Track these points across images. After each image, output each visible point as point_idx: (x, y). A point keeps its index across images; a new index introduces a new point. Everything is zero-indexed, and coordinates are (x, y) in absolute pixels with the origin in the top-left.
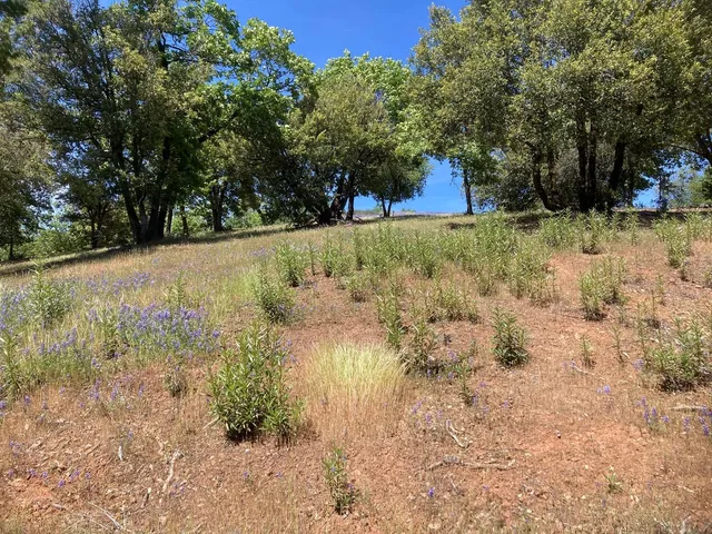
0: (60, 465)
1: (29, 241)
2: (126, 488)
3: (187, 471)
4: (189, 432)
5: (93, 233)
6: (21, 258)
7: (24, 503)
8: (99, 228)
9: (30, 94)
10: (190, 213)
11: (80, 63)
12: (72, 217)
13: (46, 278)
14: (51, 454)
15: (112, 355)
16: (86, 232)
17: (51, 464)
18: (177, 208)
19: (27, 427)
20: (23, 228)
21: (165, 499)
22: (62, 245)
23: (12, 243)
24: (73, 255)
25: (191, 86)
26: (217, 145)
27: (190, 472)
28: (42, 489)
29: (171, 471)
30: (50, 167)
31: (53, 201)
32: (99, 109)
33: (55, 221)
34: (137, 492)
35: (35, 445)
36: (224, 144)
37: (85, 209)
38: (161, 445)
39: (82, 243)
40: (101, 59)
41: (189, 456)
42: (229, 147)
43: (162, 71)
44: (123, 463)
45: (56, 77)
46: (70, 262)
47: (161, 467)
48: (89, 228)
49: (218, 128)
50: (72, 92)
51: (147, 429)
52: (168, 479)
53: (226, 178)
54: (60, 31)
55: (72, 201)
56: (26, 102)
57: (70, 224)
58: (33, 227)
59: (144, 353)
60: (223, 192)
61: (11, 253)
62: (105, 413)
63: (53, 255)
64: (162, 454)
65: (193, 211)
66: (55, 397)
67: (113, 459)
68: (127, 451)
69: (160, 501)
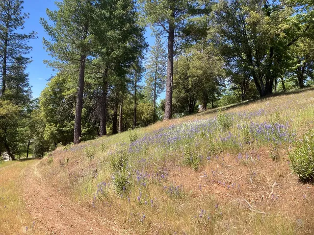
0: (229, 181)
1: (219, 100)
2: (254, 194)
3: (280, 191)
4: (281, 176)
5: (242, 94)
6: (216, 107)
7: (218, 192)
8: (245, 92)
9: (215, 42)
10: (287, 80)
11: (232, 24)
12: (234, 89)
13: (222, 113)
14: (226, 177)
15: (247, 142)
16: (239, 94)
17: (226, 180)
18: (279, 79)
19: (218, 167)
20: (216, 95)
21: (269, 201)
22: (231, 101)
23: (212, 101)
24: (235, 104)
25: (282, 21)
26: (297, 46)
27: (281, 192)
28: (223, 188)
29: (273, 191)
30: (224, 69)
31: (226, 83)
32: (241, 42)
33: (227, 91)
34: (258, 196)
35: (220, 173)
36: (302, 45)
37: (239, 85)
38: (268, 179)
39: (238, 99)
40: (240, 21)
41: (280, 185)
42: (305, 45)
43: (267, 18)
44: (252, 184)
45: (224, 33)
46: (232, 107)
47: (268, 188)
48: (240, 92)
49: (298, 37)
50: (230, 37)
51: (263, 173)
52: (271, 194)
53: (305, 61)
54: (224, 14)
55: (233, 82)
56: (214, 45)
57: (233, 91)
58: (219, 94)
59: (260, 142)
60: (303, 68)
61: (213, 105)
62: (245, 165)
63: (227, 105)
64: (268, 183)
65: (288, 80)
66: (227, 157)
67: (248, 182)
68: (254, 180)
69: (268, 201)
